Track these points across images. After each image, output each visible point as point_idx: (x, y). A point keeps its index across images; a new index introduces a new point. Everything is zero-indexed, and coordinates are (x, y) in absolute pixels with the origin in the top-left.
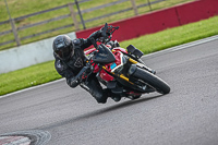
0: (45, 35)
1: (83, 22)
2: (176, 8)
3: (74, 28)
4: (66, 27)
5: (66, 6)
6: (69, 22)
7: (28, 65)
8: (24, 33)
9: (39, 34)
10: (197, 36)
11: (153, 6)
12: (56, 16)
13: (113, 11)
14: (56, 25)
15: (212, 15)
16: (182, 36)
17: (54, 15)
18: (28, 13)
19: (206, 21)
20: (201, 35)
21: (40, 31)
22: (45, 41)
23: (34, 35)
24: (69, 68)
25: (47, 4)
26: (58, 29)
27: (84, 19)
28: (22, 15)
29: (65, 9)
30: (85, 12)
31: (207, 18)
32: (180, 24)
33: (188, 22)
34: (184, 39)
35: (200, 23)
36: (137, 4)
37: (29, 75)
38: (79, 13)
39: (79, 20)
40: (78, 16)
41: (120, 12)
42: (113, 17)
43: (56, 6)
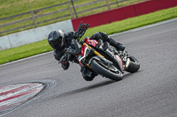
0: (52, 21)
2: (134, 6)
3: (70, 17)
6: (67, 13)
7: (42, 39)
8: (39, 19)
11: (120, 4)
14: (59, 15)
15: (156, 10)
16: (138, 23)
17: (58, 9)
19: (152, 14)
21: (49, 18)
23: (45, 21)
26: (60, 17)
27: (77, 11)
29: (65, 5)
30: (78, 7)
31: (153, 11)
35: (149, 15)
36: (110, 3)
37: (42, 45)
38: (74, 7)
41: (99, 7)
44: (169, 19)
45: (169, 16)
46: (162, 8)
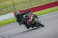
0: (7, 13)
1: (16, 10)
2: (38, 7)
3: (13, 11)
4: (11, 11)
5: (12, 6)
7: (2, 20)
9: (5, 13)
10: (43, 13)
11: (32, 6)
12: (9, 9)
13: (23, 7)
15: (47, 8)
16: (40, 13)
18: (2, 8)
19: (45, 10)
20: (44, 13)
21: (5, 12)
22: (7, 14)
23: (4, 13)
24: (19, 20)
25: (7, 6)
26: (10, 12)
27: (16, 9)
28: (1, 8)
29: (11, 7)
30: (16, 8)
32: (39, 11)
33: (41, 10)
34: (40, 14)
35: (44, 10)
36: (29, 6)
37: (3, 22)
38: (15, 8)
39: (15, 9)
40: (14, 9)
42: (23, 9)
43: (9, 6)
44: (52, 12)
45: (52, 11)
46: (49, 8)
